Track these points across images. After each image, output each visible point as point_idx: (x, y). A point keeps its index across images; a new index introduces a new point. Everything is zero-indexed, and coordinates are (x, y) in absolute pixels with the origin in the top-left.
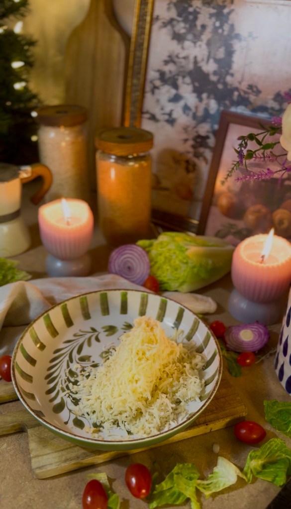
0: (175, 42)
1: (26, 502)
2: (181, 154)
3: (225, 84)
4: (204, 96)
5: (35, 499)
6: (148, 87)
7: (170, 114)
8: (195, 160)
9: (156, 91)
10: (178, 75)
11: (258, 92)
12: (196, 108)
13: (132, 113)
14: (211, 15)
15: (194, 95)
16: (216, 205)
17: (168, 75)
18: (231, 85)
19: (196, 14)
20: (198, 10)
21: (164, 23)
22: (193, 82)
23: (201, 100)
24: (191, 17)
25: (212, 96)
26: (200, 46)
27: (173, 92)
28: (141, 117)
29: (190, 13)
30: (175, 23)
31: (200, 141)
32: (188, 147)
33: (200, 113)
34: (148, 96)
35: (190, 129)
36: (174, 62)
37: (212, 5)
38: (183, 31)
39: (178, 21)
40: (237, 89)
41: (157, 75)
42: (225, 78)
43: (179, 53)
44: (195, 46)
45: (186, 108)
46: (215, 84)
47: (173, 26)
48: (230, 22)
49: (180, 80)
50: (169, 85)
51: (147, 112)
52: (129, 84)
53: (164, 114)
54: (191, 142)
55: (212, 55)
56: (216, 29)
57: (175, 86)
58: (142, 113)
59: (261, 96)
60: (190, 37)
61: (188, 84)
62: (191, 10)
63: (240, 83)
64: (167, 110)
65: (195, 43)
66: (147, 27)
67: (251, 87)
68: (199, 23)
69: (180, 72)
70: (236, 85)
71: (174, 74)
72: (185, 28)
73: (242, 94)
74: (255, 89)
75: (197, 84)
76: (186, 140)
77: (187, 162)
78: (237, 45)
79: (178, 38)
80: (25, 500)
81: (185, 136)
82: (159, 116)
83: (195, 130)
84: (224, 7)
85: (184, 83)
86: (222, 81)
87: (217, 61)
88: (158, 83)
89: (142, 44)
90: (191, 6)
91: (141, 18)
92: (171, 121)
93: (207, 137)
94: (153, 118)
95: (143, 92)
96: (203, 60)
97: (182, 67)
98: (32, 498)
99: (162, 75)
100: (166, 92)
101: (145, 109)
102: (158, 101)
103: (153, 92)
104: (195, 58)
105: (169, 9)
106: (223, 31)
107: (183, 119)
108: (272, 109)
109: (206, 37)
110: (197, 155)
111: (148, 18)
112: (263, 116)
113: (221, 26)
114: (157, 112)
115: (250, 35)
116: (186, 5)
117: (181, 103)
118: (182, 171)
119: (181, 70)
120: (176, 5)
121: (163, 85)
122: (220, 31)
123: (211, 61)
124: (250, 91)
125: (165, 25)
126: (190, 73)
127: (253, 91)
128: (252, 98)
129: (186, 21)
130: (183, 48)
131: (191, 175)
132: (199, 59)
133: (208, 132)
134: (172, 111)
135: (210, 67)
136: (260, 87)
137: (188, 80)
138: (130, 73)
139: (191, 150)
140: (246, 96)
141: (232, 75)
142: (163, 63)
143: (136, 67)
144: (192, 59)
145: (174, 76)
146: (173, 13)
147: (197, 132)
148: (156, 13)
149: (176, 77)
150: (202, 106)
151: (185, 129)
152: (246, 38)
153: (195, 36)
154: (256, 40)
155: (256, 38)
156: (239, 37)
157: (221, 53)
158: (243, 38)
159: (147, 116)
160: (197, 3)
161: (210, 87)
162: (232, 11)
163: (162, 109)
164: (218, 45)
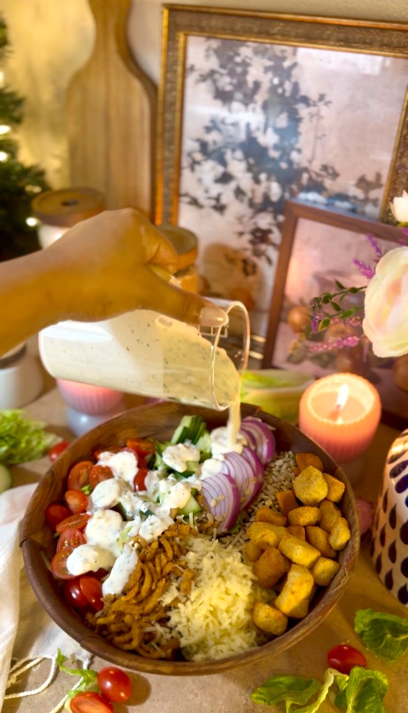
0: (218, 103)
2: (236, 252)
3: (290, 163)
4: (263, 176)
6: (185, 162)
7: (218, 199)
8: (255, 259)
9: (197, 167)
10: (225, 147)
11: (335, 175)
12: (253, 191)
13: (165, 196)
14: (267, 69)
15: (249, 175)
16: (286, 321)
17: (211, 147)
18: (298, 164)
19: (245, 64)
20: (248, 61)
21: (202, 76)
22: (247, 156)
23: (257, 181)
24: (239, 70)
25: (273, 178)
26: (254, 110)
27: (220, 169)
28: (178, 202)
29: (238, 64)
30: (217, 76)
31: (261, 236)
32: (244, 242)
33: (258, 199)
34: (186, 173)
35: (245, 219)
36: (219, 130)
37: (267, 56)
38: (229, 88)
39: (222, 75)
40: (306, 170)
41: (196, 146)
42: (289, 155)
43: (224, 118)
44: (247, 111)
45: (239, 192)
46: (275, 161)
47: (215, 82)
48: (293, 80)
49: (228, 155)
50: (214, 160)
51: (186, 195)
52: (159, 157)
53: (210, 198)
54: (248, 237)
55: (271, 122)
56: (273, 89)
57: (223, 162)
58: (179, 195)
59: (339, 180)
60: (239, 95)
61: (240, 160)
62: (238, 59)
63: (310, 162)
64: (213, 193)
65: (246, 105)
66: (179, 80)
67: (325, 168)
68: (250, 79)
69: (228, 143)
70: (305, 164)
71: (219, 145)
72: (231, 84)
73: (314, 176)
74: (330, 171)
75: (252, 161)
76: (241, 234)
77: (245, 261)
78: (303, 111)
79: (223, 97)
81: (239, 228)
82: (202, 199)
83: (253, 221)
84: (284, 59)
85: (234, 158)
86: (285, 158)
87: (277, 131)
88: (198, 157)
89: (173, 104)
90: (238, 55)
91: (169, 67)
92: (220, 208)
93: (269, 231)
94: (194, 202)
95: (179, 168)
96: (258, 129)
97: (230, 137)
99: (204, 146)
100: (209, 170)
101: (182, 191)
102: (200, 180)
103: (193, 169)
104: (248, 125)
105: (207, 57)
106: (284, 91)
107: (236, 208)
108: (355, 198)
109: (260, 98)
110: (258, 253)
111: (180, 69)
112: (342, 206)
113: (281, 84)
114: (200, 195)
115: (322, 97)
116: (231, 53)
117: (233, 185)
118: (237, 274)
119: (230, 140)
120: (217, 52)
121: (206, 160)
122: (280, 91)
123: (270, 130)
124: (324, 173)
125: (203, 78)
126: (242, 146)
127: (328, 174)
128: (328, 183)
129: (232, 74)
130: (230, 111)
131: (251, 279)
132: (253, 127)
133: (270, 224)
134: (220, 195)
135: (269, 139)
136: (337, 168)
137: (239, 154)
138: (159, 142)
139: (249, 246)
140: (319, 179)
141: (299, 151)
142: (203, 131)
143: (167, 135)
144: (243, 127)
145: (220, 148)
146: (213, 63)
147: (255, 224)
148: (190, 62)
149: (223, 150)
150: (261, 190)
151: (240, 219)
152: (315, 102)
153: (245, 95)
154: (330, 105)
155: (330, 102)
156: (306, 100)
157: (282, 121)
158: (311, 102)
159: (185, 199)
160: (246, 52)
161: (270, 166)
162: (295, 65)
163: (207, 191)
164: (278, 109)
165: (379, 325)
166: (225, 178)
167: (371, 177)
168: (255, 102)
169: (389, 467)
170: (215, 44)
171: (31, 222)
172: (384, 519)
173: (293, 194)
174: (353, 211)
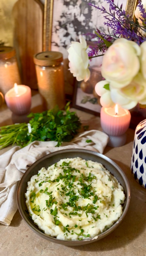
0: (65, 6)
1: (21, 254)
3: (89, 27)
4: (80, 33)
5: (25, 252)
6: (54, 30)
7: (64, 43)
9: (58, 31)
10: (67, 23)
12: (76, 39)
15: (75, 33)
17: (62, 23)
18: (92, 27)
22: (74, 26)
23: (78, 35)
25: (83, 33)
26: (77, 8)
27: (65, 31)
28: (51, 45)
34: (54, 34)
36: (65, 17)
38: (68, 0)
40: (94, 29)
41: (57, 23)
42: (88, 24)
43: (67, 12)
44: (74, 8)
45: (71, 39)
46: (84, 27)
49: (68, 26)
50: (63, 28)
51: (54, 42)
52: (45, 28)
53: (62, 43)
55: (82, 12)
57: (66, 29)
58: (52, 43)
60: (72, 3)
61: (72, 27)
64: (63, 41)
65: (74, 6)
69: (68, 21)
70: (94, 27)
71: (65, 22)
74: (102, 29)
75: (76, 27)
79: (67, 4)
80: (20, 253)
82: (59, 44)
85: (70, 27)
87: (84, 15)
88: (58, 27)
89: (50, 8)
92: (65, 46)
94: (57, 45)
95: (52, 32)
96: (78, 15)
97: (69, 19)
98: (23, 252)
99: (60, 23)
100: (62, 32)
101: (53, 41)
102: (58, 36)
103: (56, 32)
104: (75, 14)
109: (79, 3)
114: (58, 42)
117: (69, 37)
119: (69, 20)
121: (60, 28)
123: (82, 15)
126: (73, 22)
130: (69, 9)
132: (76, 14)
134: (65, 41)
135: (81, 18)
136: (105, 28)
137: (72, 25)
138: (45, 22)
141: (92, 22)
142: (59, 17)
143: (48, 20)
144: (73, 15)
149: (66, 24)
150: (79, 38)
152: (97, 3)
153: (74, 2)
154: (102, 3)
155: (102, 2)
156: (94, 2)
157: (86, 11)
158: (96, 3)
159: (54, 44)
161: (82, 29)
163: (61, 40)
164: (85, 7)
166: (67, 35)
168: (77, 5)
173: (90, 39)
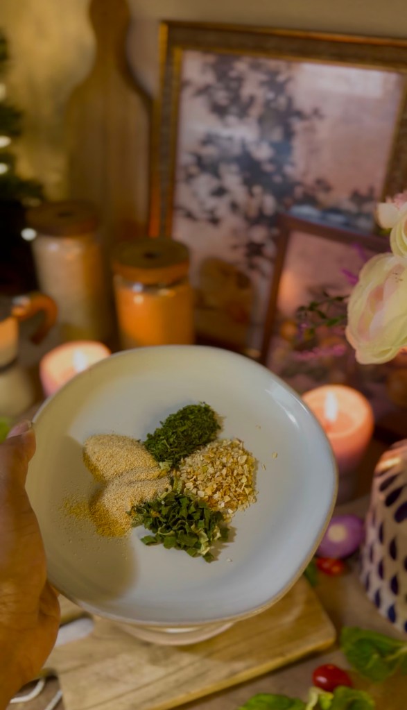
0: (214, 116)
2: (230, 265)
3: (284, 176)
4: (257, 190)
6: (181, 175)
7: (212, 212)
8: (249, 272)
9: (193, 181)
10: (220, 160)
11: (327, 188)
12: (248, 205)
13: (161, 209)
15: (244, 188)
17: (207, 161)
18: (292, 178)
19: (240, 80)
20: (243, 75)
21: (198, 90)
22: (243, 170)
23: (251, 194)
24: (233, 84)
25: (268, 191)
26: (249, 123)
27: (215, 183)
28: (173, 215)
29: (232, 79)
30: (212, 91)
31: (255, 250)
32: (237, 257)
33: (253, 213)
34: (182, 186)
35: (239, 232)
36: (215, 144)
37: (261, 71)
38: (224, 102)
39: (217, 89)
40: (299, 184)
41: (192, 159)
42: (283, 168)
43: (219, 133)
44: (242, 124)
45: (234, 206)
46: (268, 175)
47: (211, 95)
48: (287, 93)
49: (223, 169)
50: (209, 173)
51: (181, 208)
52: (156, 171)
53: (205, 211)
54: (242, 250)
55: (267, 136)
56: (267, 104)
57: (216, 174)
58: (173, 208)
59: (332, 194)
60: (234, 109)
61: (235, 174)
62: (233, 74)
63: (304, 175)
64: (208, 207)
65: (241, 118)
66: (174, 94)
67: (319, 182)
68: (245, 94)
69: (223, 157)
70: (299, 177)
71: (215, 158)
72: (227, 98)
73: (308, 190)
74: (324, 185)
75: (248, 174)
76: (235, 247)
77: (240, 275)
78: (298, 125)
79: (219, 111)
81: (234, 241)
82: (197, 213)
83: (247, 234)
84: (278, 73)
85: (229, 172)
86: (279, 172)
87: (274, 145)
88: (194, 170)
90: (233, 69)
91: (166, 82)
92: (215, 221)
93: (263, 245)
94: (190, 216)
95: (173, 181)
96: (253, 142)
97: (226, 150)
99: (199, 159)
100: (204, 183)
101: (177, 204)
102: (195, 195)
103: (188, 183)
104: (243, 140)
105: (204, 72)
106: (279, 105)
107: (231, 221)
108: (348, 211)
109: (255, 111)
110: (252, 267)
111: (176, 83)
112: (336, 220)
113: (275, 100)
114: (193, 206)
115: (316, 112)
116: (226, 68)
117: (227, 199)
118: (231, 287)
119: (225, 154)
120: (214, 67)
121: (201, 173)
122: (274, 105)
123: (264, 144)
124: (318, 187)
125: (200, 93)
126: (238, 160)
127: (322, 188)
128: (321, 196)
129: (228, 89)
130: (226, 126)
131: (245, 292)
132: (248, 141)
133: (264, 238)
134: (215, 208)
135: (263, 152)
136: (330, 182)
137: (234, 168)
139: (244, 259)
140: (313, 193)
141: (294, 165)
142: (198, 144)
144: (238, 142)
145: (215, 162)
146: (209, 78)
147: (249, 237)
148: (186, 75)
149: (217, 164)
150: (255, 203)
151: (235, 232)
152: (309, 116)
153: (241, 109)
154: (324, 119)
155: (324, 117)
156: (300, 115)
157: (277, 135)
158: (305, 116)
159: (181, 213)
160: (241, 66)
161: (264, 179)
162: (289, 80)
163: (202, 204)
164: (273, 123)
165: (362, 331)
166: (220, 192)
167: (364, 191)
168: (250, 116)
169: (378, 482)
170: (211, 59)
171: (28, 234)
172: (372, 534)
173: (288, 207)
174: (347, 224)
